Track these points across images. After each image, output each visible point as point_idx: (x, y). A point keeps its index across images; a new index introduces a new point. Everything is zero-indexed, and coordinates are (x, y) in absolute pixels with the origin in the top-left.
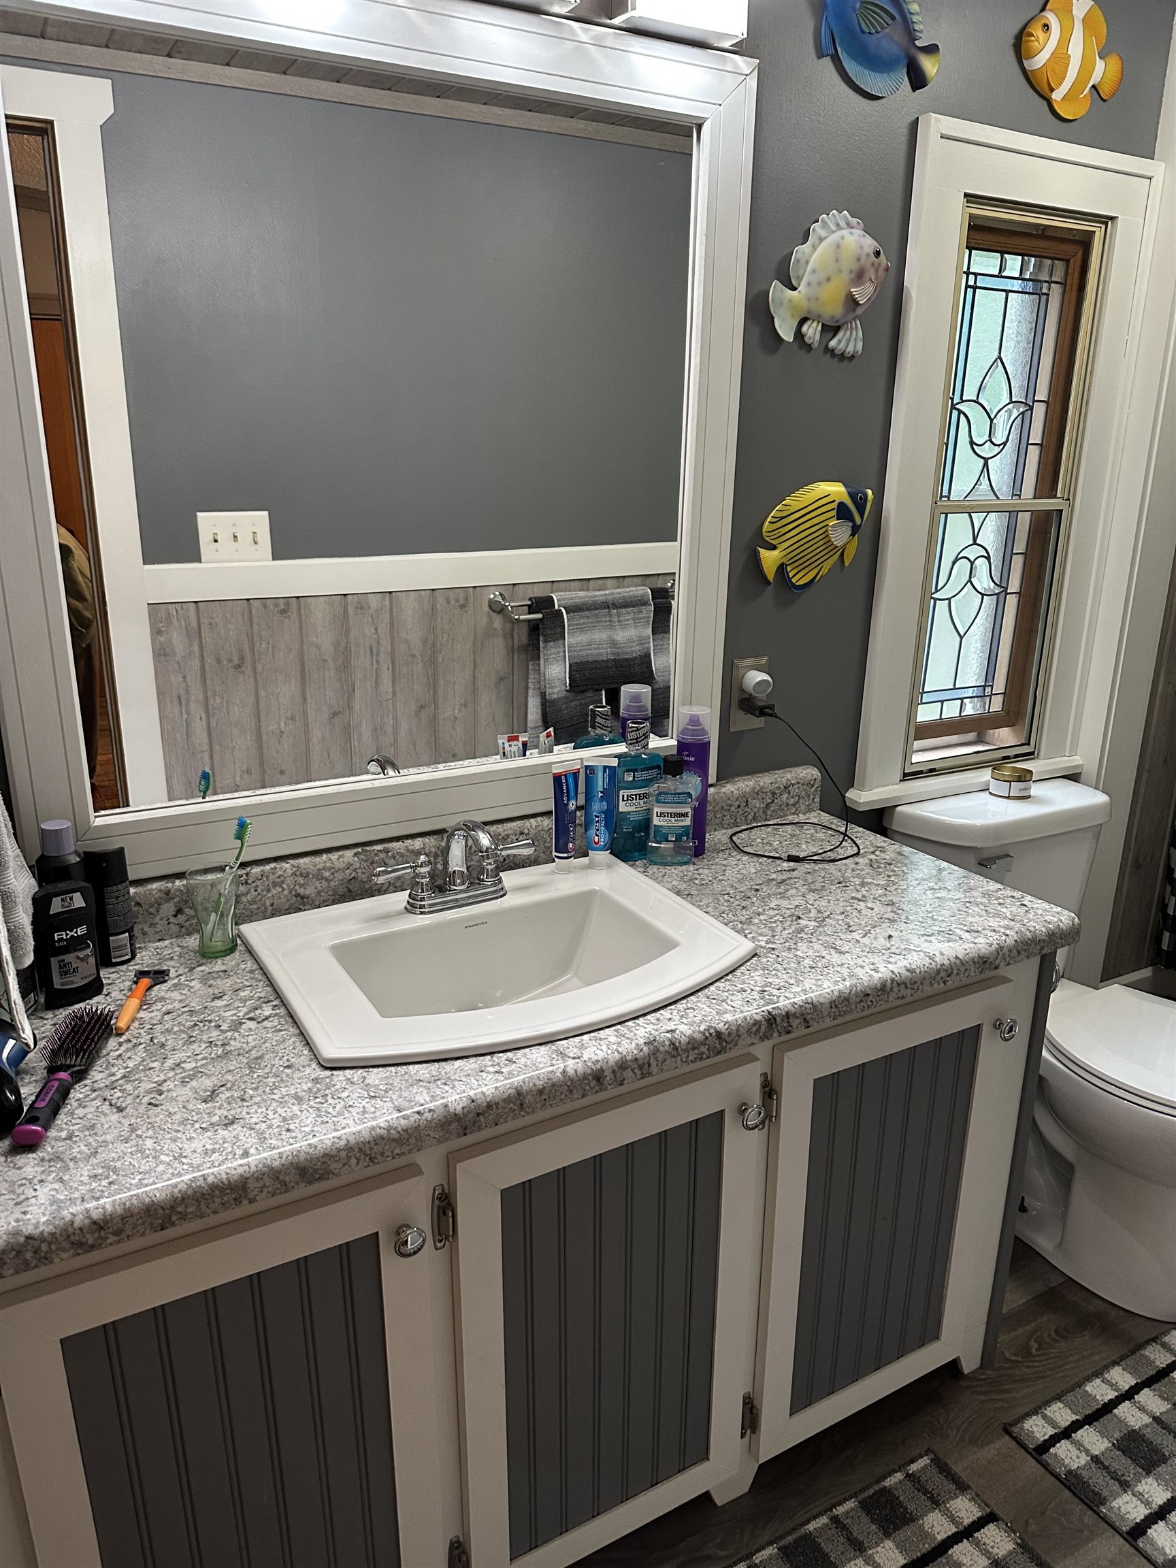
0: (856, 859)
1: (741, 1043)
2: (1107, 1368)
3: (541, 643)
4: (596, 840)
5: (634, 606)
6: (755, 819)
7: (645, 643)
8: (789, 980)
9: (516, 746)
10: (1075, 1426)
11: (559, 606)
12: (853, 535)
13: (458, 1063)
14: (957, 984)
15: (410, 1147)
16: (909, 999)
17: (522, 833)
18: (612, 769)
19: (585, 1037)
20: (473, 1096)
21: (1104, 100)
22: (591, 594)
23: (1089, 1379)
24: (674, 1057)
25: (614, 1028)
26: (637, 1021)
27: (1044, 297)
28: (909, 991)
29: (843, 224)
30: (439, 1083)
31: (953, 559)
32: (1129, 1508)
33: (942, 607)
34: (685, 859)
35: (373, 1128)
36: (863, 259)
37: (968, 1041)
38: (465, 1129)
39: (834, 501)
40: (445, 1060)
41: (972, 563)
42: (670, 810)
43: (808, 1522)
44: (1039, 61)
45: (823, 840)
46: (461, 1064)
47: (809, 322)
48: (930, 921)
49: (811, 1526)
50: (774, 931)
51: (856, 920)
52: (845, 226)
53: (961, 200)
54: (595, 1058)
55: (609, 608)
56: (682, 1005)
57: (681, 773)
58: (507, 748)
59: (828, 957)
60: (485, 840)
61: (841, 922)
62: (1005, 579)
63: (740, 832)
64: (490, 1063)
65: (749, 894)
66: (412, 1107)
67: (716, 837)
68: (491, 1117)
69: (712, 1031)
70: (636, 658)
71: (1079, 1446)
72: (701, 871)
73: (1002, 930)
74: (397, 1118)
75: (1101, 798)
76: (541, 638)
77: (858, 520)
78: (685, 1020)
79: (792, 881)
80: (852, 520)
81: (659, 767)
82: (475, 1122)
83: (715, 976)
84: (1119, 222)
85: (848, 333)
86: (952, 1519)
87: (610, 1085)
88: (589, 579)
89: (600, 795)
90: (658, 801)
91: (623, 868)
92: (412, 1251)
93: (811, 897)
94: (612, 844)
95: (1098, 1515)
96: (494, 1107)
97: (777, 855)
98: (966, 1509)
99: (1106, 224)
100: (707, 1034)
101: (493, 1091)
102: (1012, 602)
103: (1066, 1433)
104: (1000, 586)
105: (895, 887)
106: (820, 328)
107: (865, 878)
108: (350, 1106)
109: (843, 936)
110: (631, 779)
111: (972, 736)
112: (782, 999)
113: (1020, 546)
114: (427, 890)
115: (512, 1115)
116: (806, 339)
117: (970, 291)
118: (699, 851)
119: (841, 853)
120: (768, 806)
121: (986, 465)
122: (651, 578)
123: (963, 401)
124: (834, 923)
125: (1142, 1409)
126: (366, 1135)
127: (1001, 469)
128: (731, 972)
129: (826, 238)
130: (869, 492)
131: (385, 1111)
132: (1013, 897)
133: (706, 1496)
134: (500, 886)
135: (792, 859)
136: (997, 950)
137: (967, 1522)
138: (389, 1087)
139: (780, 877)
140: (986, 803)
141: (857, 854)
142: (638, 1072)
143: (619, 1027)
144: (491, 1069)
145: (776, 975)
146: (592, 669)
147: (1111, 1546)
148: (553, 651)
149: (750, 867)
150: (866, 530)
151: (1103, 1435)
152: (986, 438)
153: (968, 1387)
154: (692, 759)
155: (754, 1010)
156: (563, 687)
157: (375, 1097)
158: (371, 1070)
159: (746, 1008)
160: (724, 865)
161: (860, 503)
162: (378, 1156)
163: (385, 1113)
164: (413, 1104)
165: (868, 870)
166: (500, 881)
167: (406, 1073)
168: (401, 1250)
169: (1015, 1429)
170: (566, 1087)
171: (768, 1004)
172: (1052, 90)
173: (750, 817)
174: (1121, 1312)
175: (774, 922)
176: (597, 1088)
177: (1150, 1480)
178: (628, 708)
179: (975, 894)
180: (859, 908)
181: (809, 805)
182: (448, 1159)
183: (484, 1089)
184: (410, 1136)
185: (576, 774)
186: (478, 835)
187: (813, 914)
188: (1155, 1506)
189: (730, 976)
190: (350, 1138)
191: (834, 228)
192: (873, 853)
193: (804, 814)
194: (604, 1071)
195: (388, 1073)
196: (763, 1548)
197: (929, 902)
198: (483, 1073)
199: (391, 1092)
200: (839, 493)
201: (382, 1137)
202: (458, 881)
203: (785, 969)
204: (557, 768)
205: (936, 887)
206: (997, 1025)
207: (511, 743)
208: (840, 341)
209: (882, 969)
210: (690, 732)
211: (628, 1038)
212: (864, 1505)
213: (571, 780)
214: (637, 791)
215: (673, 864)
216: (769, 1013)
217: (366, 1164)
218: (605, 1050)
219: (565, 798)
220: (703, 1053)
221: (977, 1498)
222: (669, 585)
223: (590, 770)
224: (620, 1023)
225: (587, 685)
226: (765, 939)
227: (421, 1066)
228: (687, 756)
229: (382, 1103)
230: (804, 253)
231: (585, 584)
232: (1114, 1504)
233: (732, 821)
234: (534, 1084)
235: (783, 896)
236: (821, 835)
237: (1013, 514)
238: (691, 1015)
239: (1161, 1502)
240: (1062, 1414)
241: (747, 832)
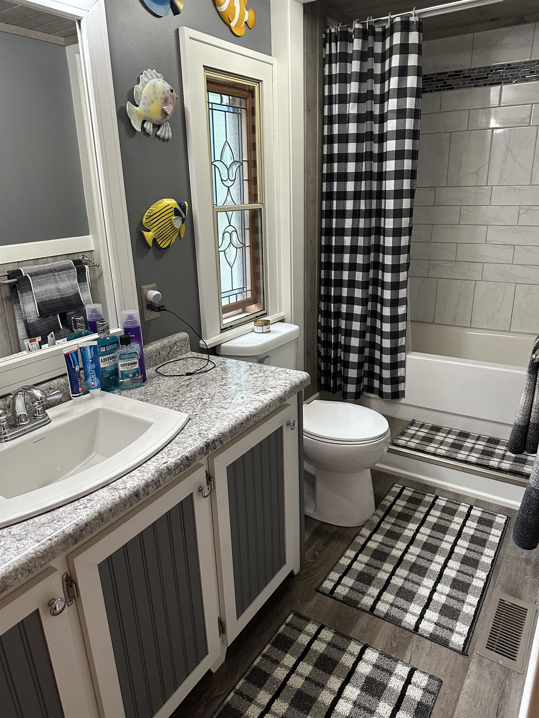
0: (215, 369)
1: (197, 459)
2: (345, 552)
3: (19, 294)
4: (93, 384)
5: (66, 270)
6: (164, 360)
7: (75, 288)
8: (209, 426)
9: (35, 344)
10: (341, 578)
11: (25, 274)
12: (183, 223)
13: (61, 509)
14: (273, 410)
15: (49, 558)
16: (257, 421)
17: (50, 389)
18: (95, 347)
19: (124, 478)
20: (77, 523)
21: (250, 29)
22: (41, 266)
23: (340, 558)
24: (170, 474)
25: (137, 469)
26: (147, 463)
27: (239, 115)
28: (257, 418)
29: (154, 76)
30: (55, 522)
31: (222, 233)
32: (367, 601)
33: (222, 254)
34: (139, 384)
35: (27, 555)
36: (166, 93)
37: (278, 434)
38: (76, 540)
39: (172, 208)
40: (53, 510)
41: (230, 234)
42: (128, 362)
43: (254, 662)
44: (224, 8)
45: (198, 364)
46: (63, 509)
47: (147, 122)
48: (255, 387)
49: (255, 663)
50: (193, 407)
51: (226, 394)
52: (156, 77)
53: (203, 69)
54: (133, 486)
55: (53, 272)
56: (166, 450)
57: (130, 343)
58: (30, 346)
59: (221, 412)
60: (38, 393)
61: (220, 396)
62: (244, 240)
63: (159, 367)
64: (79, 504)
65: (176, 394)
66: (45, 538)
67: (149, 371)
68: (88, 530)
69: (184, 457)
70: (72, 296)
71: (344, 585)
72: (148, 388)
73: (284, 384)
74: (39, 546)
75: (296, 327)
76: (19, 292)
77: (184, 217)
78: (170, 456)
79: (192, 384)
80: (181, 216)
81: (117, 342)
82: (81, 535)
83: (176, 433)
84: (264, 82)
85: (165, 128)
86: (308, 634)
87: (143, 496)
88: (38, 259)
89: (90, 361)
90: (121, 359)
91: (109, 395)
92: (59, 611)
93: (202, 388)
94: (101, 385)
95: (358, 608)
96: (89, 524)
97: (180, 374)
98: (312, 628)
99: (259, 83)
100: (182, 459)
101: (86, 517)
102: (248, 250)
103: (338, 583)
104: (242, 244)
105: (236, 377)
106: (152, 125)
107: (222, 376)
108: (8, 548)
109: (224, 402)
110: (104, 350)
111: (240, 310)
112: (209, 434)
113: (247, 226)
114: (7, 428)
115: (98, 526)
116: (147, 130)
117: (211, 111)
118: (144, 380)
119: (208, 367)
120: (169, 353)
121: (229, 190)
122: (71, 255)
123: (216, 161)
124: (217, 397)
125: (361, 562)
126: (24, 560)
127: (234, 191)
128: (182, 429)
129: (148, 82)
130: (186, 203)
131: (30, 544)
132: (282, 371)
133: (209, 672)
134: (47, 418)
135: (188, 374)
136: (284, 393)
137: (314, 633)
138: (27, 532)
139: (186, 383)
140: (254, 337)
141: (215, 367)
142: (154, 486)
143: (139, 468)
144: (81, 507)
145: (202, 425)
146: (50, 304)
147: (365, 618)
148: (27, 297)
149: (171, 382)
150: (187, 221)
151: (351, 578)
152: (227, 177)
153: (298, 580)
154: (134, 336)
155: (199, 443)
156: (36, 316)
157: (21, 539)
158: (12, 527)
159: (196, 443)
160: (158, 384)
161: (183, 208)
162: (32, 568)
163: (30, 546)
164: (45, 536)
165: (222, 372)
166: (47, 415)
167: (33, 523)
168: (54, 613)
169: (320, 589)
170: (123, 504)
171: (204, 438)
172: (230, 22)
173: (162, 360)
174: (343, 528)
175: (192, 403)
176: (137, 500)
177: (371, 588)
178: (91, 316)
179: (268, 373)
180: (225, 389)
181: (186, 350)
182: (67, 559)
183: (81, 517)
184: (48, 552)
185: (76, 353)
186: (33, 392)
187: (207, 395)
188: (375, 597)
189: (182, 431)
190: (15, 564)
191: (150, 77)
192: (221, 365)
193: (185, 354)
194: (139, 491)
195: (23, 526)
196: (238, 682)
197: (252, 380)
198: (77, 510)
199: (29, 534)
200: (174, 204)
201: (33, 558)
202: (23, 420)
203: (205, 422)
204: (66, 351)
205: (252, 373)
206: (288, 424)
207: (32, 343)
208: (162, 132)
209: (245, 411)
210: (130, 323)
211: (146, 472)
212: (273, 644)
213: (74, 356)
214: (108, 356)
215: (133, 388)
216: (206, 442)
217: (27, 575)
218: (137, 481)
219: (73, 365)
220: (182, 468)
221: (315, 622)
222: (81, 258)
223: (83, 349)
224: (139, 466)
225: (49, 313)
226: (191, 411)
227: (41, 517)
228: (130, 334)
229: (27, 541)
230: (139, 89)
231: (36, 261)
232: (362, 602)
233: (154, 363)
234: (107, 507)
235: (190, 391)
236: (196, 362)
237: (242, 211)
238: (172, 453)
239: (377, 595)
240: (335, 576)
241: (162, 367)
